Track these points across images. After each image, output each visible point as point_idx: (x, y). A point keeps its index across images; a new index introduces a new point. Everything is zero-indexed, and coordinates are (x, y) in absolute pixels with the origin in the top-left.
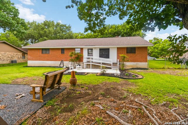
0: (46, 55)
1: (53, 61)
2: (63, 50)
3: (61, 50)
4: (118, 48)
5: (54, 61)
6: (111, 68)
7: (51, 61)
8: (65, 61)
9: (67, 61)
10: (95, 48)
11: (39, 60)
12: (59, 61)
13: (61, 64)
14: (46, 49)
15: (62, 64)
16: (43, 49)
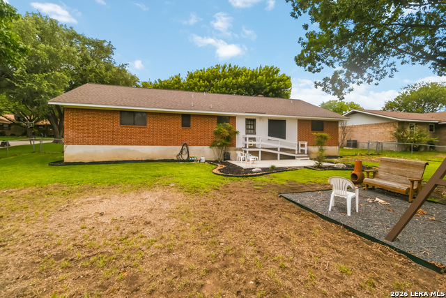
0: (136, 129)
1: (157, 144)
2: (186, 119)
3: (180, 118)
4: (299, 121)
5: (161, 145)
6: (294, 158)
7: (152, 145)
8: (193, 145)
9: (197, 145)
10: (260, 118)
11: (112, 143)
12: (177, 145)
13: (181, 152)
14: (133, 113)
15: (184, 152)
16: (122, 112)
